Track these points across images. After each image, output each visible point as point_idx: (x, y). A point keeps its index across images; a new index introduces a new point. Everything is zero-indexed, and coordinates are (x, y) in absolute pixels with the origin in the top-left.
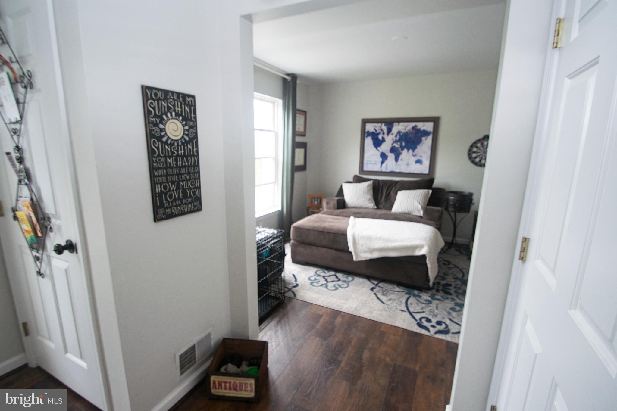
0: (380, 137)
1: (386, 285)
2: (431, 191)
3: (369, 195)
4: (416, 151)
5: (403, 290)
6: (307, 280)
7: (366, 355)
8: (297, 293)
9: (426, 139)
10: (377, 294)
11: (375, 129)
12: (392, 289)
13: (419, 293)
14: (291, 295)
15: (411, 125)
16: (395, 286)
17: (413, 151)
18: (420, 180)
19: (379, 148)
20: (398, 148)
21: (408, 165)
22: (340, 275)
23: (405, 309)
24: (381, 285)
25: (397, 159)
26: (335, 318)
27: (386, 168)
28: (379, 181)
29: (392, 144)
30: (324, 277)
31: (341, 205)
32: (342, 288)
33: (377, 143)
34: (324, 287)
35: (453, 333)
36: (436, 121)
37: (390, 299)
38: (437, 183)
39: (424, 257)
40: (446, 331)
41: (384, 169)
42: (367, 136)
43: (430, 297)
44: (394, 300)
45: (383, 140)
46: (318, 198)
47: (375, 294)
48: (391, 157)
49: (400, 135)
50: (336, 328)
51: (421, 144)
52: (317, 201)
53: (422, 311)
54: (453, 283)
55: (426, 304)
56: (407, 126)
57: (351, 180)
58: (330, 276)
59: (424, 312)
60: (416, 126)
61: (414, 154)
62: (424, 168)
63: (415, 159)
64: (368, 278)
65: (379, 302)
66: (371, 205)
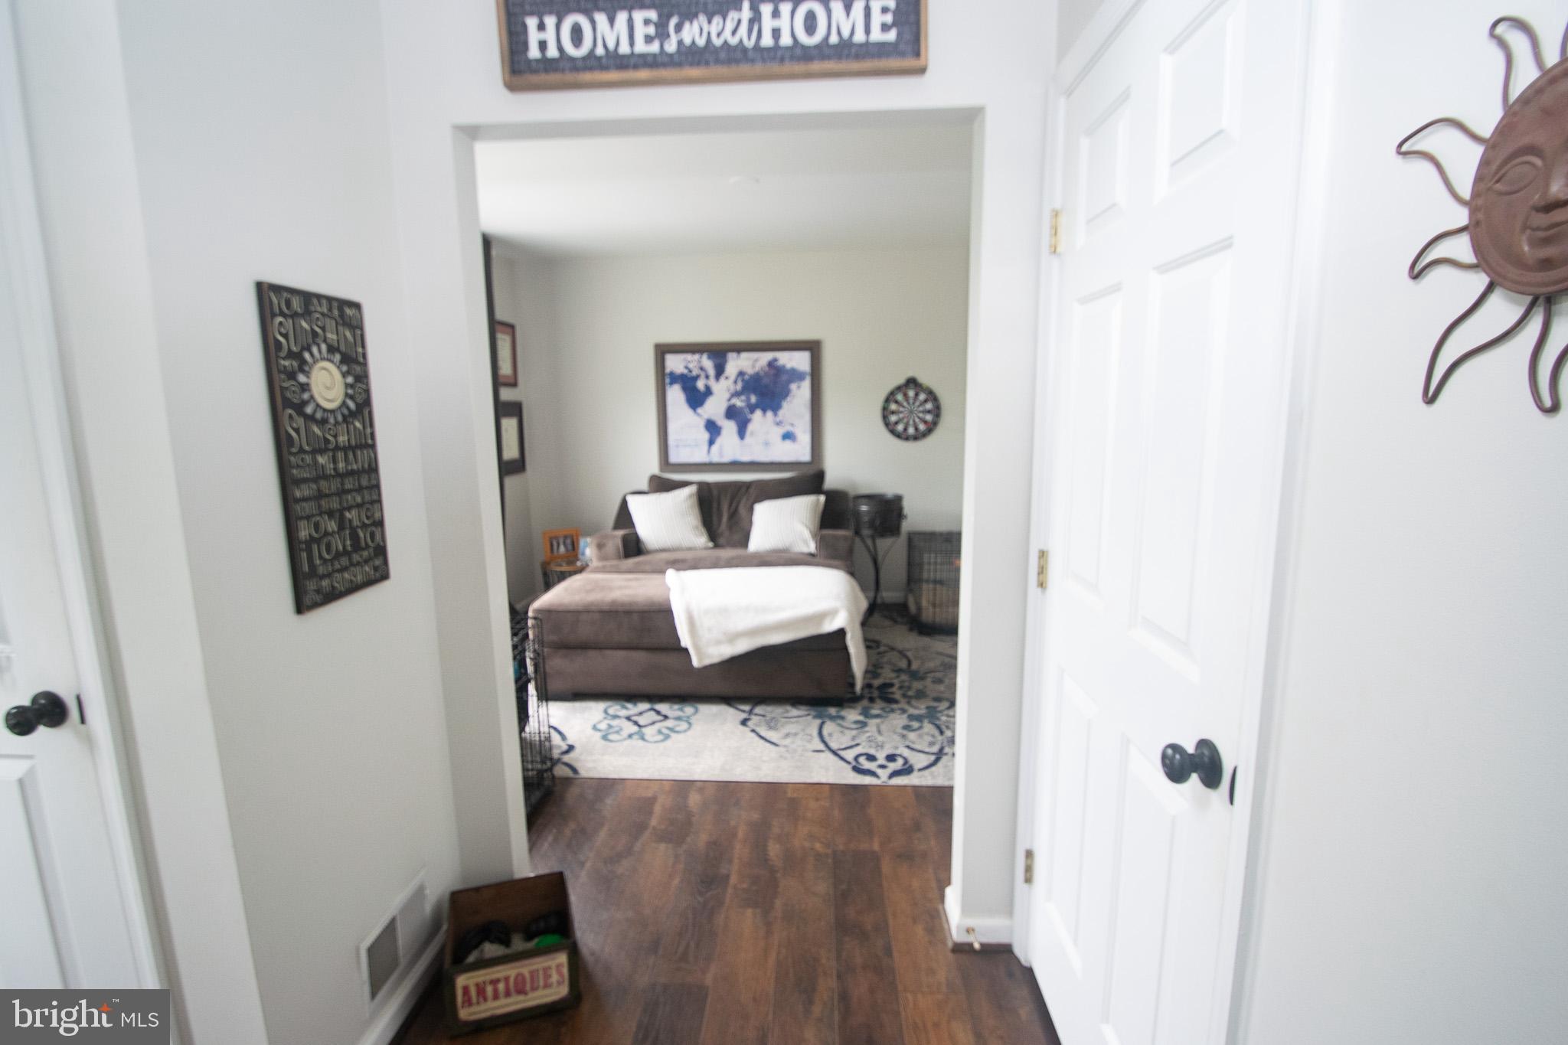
0: (700, 385)
1: (769, 709)
2: (822, 498)
3: (693, 519)
4: (781, 413)
5: (806, 713)
6: (590, 731)
7: (774, 850)
8: (577, 765)
9: (799, 387)
10: (758, 729)
11: (686, 367)
12: (786, 715)
13: (838, 712)
14: (569, 773)
15: (766, 357)
16: (789, 708)
17: (776, 414)
18: (797, 476)
19: (699, 410)
20: (741, 408)
21: (767, 444)
22: (663, 707)
23: (821, 747)
24: (759, 710)
25: (742, 432)
26: (686, 797)
27: (721, 454)
28: (708, 484)
29: (729, 400)
30: (628, 718)
31: (633, 547)
32: (677, 732)
33: (696, 398)
34: (638, 739)
35: (920, 770)
36: (813, 348)
37: (787, 735)
38: (831, 481)
39: (841, 633)
40: (907, 770)
41: (715, 458)
42: (671, 383)
43: (861, 714)
44: (796, 734)
45: (708, 392)
46: (565, 537)
47: (753, 731)
48: (729, 428)
49: (743, 380)
50: (693, 816)
51: (789, 399)
52: (564, 543)
53: (856, 742)
54: (895, 681)
55: (857, 729)
56: (756, 360)
57: (645, 486)
58: (641, 714)
59: (857, 745)
60: (775, 360)
61: (778, 419)
62: (799, 451)
63: (781, 431)
64: (728, 700)
65: (768, 745)
66: (701, 540)
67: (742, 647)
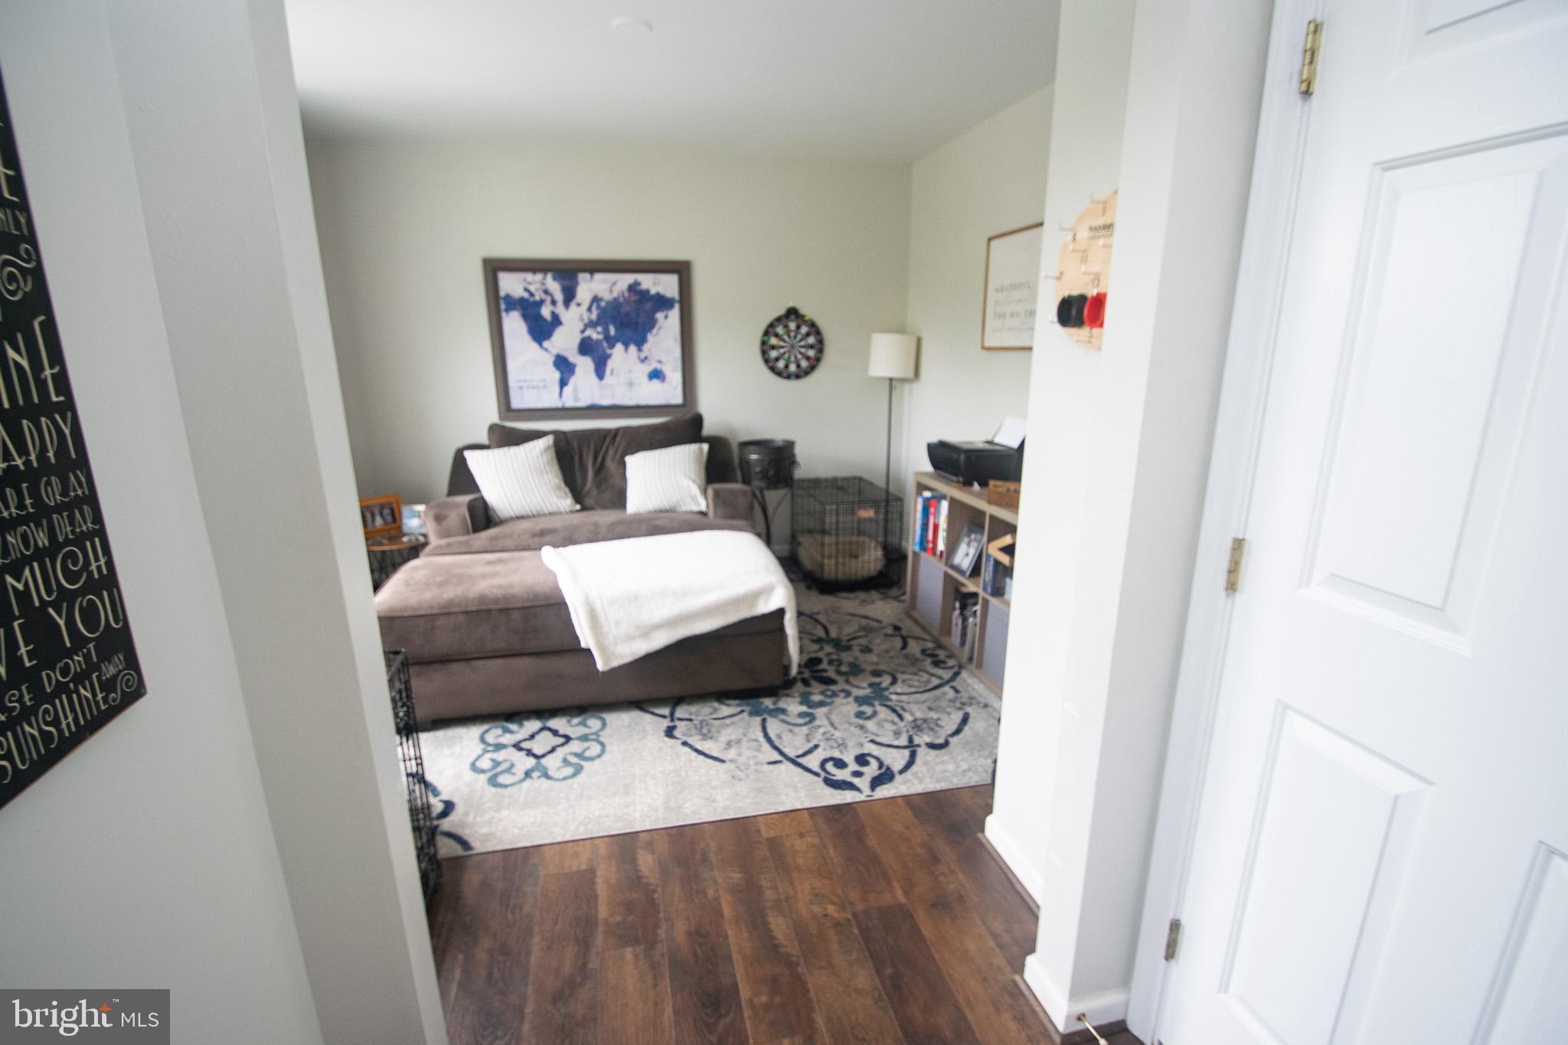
0: (546, 312)
1: (693, 708)
2: (705, 447)
3: (552, 477)
4: (646, 347)
5: (739, 709)
6: (469, 775)
7: (779, 927)
8: (466, 834)
9: (666, 317)
10: (690, 741)
11: (526, 290)
12: (714, 716)
13: (775, 703)
14: (457, 850)
15: (625, 280)
16: (716, 704)
17: (640, 350)
18: (670, 421)
19: (546, 344)
20: (598, 341)
21: (631, 384)
22: (558, 723)
23: (776, 756)
24: (681, 712)
25: (600, 371)
26: (634, 860)
27: (576, 399)
28: (564, 433)
29: (583, 332)
30: (517, 746)
31: (482, 517)
32: (592, 759)
33: (541, 329)
34: (539, 777)
35: (901, 772)
36: (682, 270)
37: (729, 744)
38: (709, 428)
39: (781, 612)
40: (885, 776)
41: (569, 403)
42: (507, 310)
43: (801, 703)
44: (739, 742)
45: (556, 321)
46: (382, 507)
47: (685, 744)
48: (584, 365)
49: (599, 307)
50: (654, 891)
51: (655, 331)
52: (381, 515)
53: (811, 745)
54: (820, 655)
55: (806, 724)
56: (615, 284)
57: (484, 439)
58: (532, 737)
59: (816, 746)
60: (637, 283)
61: (643, 355)
62: (670, 392)
63: (647, 368)
64: (639, 704)
65: (710, 761)
66: (566, 503)
67: (660, 640)
